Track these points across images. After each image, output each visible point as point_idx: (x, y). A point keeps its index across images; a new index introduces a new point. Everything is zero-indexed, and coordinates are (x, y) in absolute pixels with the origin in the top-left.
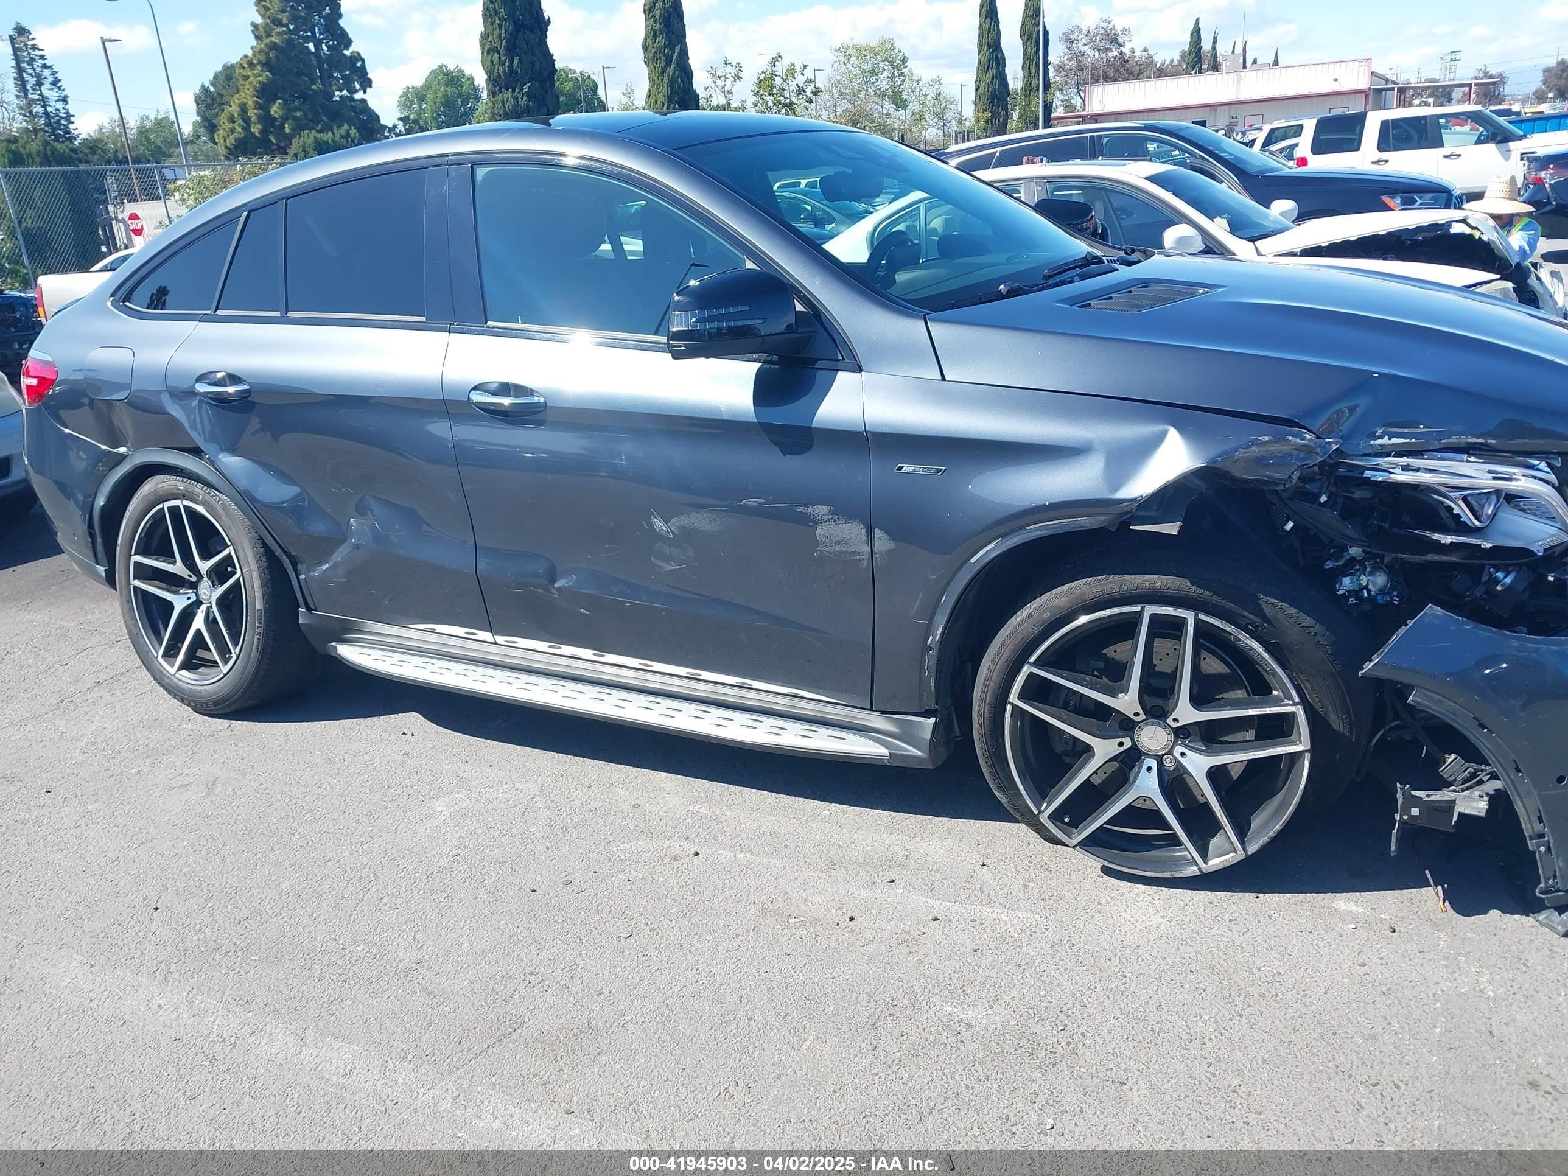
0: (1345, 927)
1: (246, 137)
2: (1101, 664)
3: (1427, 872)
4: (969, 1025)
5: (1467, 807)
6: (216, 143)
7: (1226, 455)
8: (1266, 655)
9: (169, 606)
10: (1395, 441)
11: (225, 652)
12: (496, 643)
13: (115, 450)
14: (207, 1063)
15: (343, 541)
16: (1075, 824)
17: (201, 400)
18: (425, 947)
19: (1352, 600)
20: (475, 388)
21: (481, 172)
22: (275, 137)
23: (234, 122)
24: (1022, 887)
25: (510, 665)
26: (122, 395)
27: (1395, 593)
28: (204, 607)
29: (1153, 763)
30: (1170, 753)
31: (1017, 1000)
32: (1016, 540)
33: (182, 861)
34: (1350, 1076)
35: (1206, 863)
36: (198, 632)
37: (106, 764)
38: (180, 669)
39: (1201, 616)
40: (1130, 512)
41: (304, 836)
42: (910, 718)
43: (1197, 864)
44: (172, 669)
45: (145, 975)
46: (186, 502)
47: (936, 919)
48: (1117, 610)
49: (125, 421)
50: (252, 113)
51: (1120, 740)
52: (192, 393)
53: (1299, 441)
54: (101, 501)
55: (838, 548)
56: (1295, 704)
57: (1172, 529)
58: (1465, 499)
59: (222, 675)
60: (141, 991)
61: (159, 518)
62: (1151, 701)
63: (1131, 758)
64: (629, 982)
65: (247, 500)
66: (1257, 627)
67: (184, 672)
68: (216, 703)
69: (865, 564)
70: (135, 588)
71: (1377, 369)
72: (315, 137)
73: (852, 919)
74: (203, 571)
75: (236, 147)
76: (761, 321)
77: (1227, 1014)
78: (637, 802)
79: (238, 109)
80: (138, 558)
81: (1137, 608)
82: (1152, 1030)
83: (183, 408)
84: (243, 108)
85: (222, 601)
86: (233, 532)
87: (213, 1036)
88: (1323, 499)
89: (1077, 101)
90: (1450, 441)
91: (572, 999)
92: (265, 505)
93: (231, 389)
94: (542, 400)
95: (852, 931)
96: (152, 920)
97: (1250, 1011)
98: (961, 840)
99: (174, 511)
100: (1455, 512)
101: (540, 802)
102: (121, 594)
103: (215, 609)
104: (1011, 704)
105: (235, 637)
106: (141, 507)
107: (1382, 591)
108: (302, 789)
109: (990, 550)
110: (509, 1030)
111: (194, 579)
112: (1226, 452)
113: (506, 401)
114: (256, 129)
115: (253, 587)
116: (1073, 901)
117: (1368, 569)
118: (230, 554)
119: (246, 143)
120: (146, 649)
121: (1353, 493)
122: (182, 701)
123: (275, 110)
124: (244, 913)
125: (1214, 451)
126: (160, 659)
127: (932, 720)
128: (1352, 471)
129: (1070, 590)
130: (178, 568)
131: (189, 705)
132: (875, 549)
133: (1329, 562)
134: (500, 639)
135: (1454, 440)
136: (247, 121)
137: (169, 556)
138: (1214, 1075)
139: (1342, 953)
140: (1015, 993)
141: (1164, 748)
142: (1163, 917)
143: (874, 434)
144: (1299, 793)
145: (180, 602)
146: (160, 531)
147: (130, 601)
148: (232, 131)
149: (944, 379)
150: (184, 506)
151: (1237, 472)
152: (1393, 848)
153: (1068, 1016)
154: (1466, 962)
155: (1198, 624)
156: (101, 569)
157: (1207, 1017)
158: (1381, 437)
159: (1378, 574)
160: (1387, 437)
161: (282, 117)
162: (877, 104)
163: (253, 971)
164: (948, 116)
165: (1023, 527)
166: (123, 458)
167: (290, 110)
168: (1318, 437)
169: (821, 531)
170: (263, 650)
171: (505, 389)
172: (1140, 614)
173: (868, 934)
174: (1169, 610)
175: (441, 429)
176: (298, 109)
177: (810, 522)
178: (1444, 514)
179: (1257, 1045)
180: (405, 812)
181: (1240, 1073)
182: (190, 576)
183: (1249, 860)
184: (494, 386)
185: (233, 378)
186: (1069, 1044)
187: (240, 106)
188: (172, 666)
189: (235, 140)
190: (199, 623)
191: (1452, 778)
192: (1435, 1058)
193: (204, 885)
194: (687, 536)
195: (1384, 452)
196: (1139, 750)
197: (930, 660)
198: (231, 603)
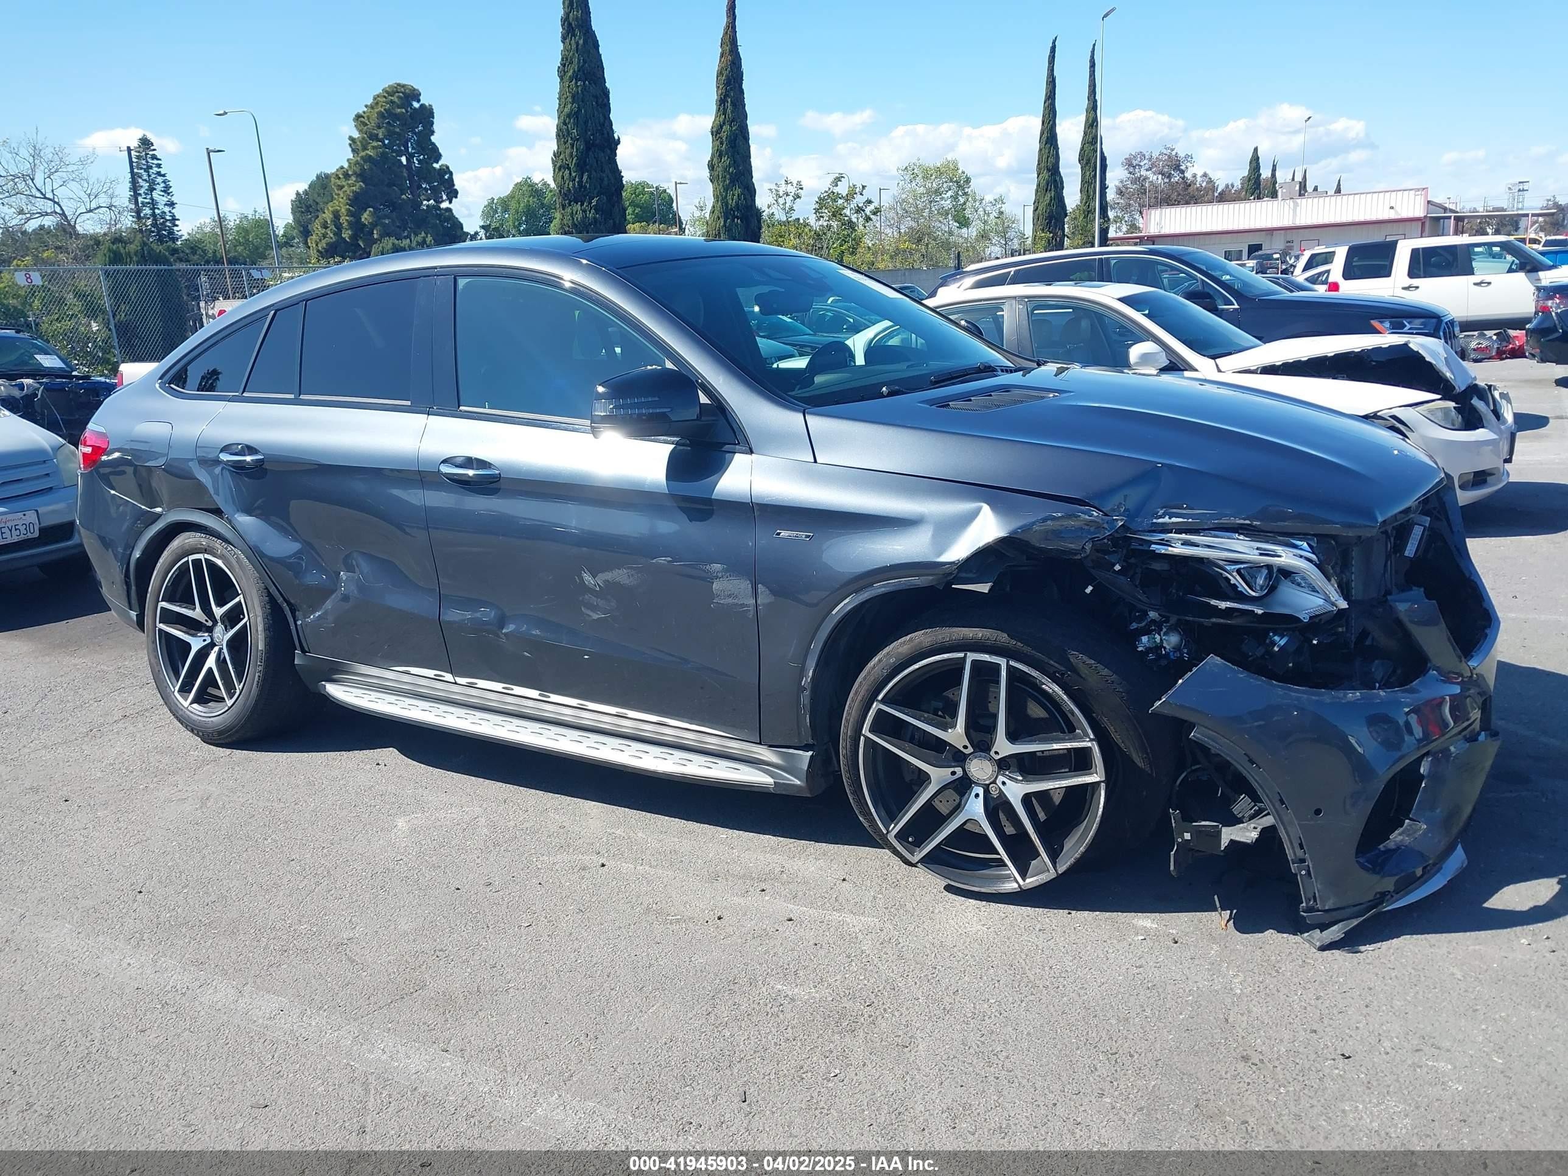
0: (1136, 939)
1: (337, 241)
2: (940, 705)
3: (1216, 897)
4: (793, 1000)
5: (1242, 837)
6: (309, 248)
7: (1026, 529)
8: (1065, 697)
9: (188, 647)
10: (1174, 520)
11: (230, 689)
12: (456, 683)
13: (152, 510)
14: (159, 1007)
15: (333, 592)
16: (919, 843)
17: (223, 469)
18: (357, 928)
19: (1151, 656)
20: (445, 461)
21: (462, 282)
22: (363, 241)
23: (326, 228)
24: (871, 898)
25: (467, 703)
26: (161, 462)
27: (1186, 651)
28: (216, 649)
29: (981, 791)
30: (994, 782)
31: (838, 982)
32: (866, 595)
33: (169, 857)
34: (1095, 1047)
35: (1024, 881)
36: (210, 670)
37: (120, 781)
38: (192, 703)
39: (1012, 663)
40: (951, 574)
41: (275, 841)
42: (791, 751)
43: (1017, 882)
44: (185, 703)
45: (122, 941)
46: (207, 556)
47: (790, 920)
48: (946, 656)
49: (161, 485)
50: (344, 220)
51: (952, 769)
52: (217, 462)
53: (1087, 517)
54: (137, 554)
55: (730, 601)
56: (1091, 740)
57: (984, 588)
58: (1238, 571)
59: (226, 708)
60: (116, 952)
61: (184, 570)
62: (977, 736)
63: (963, 785)
64: (519, 960)
65: (256, 554)
66: (1063, 675)
67: (195, 706)
68: (220, 733)
69: (751, 614)
70: (160, 630)
71: (1160, 460)
72: (393, 244)
73: (719, 918)
74: (218, 617)
75: (327, 251)
76: (669, 410)
77: (1011, 999)
78: (564, 824)
79: (331, 216)
80: (164, 604)
81: (961, 655)
82: (944, 1009)
83: (211, 474)
84: (336, 215)
85: (231, 643)
86: (244, 582)
87: (168, 988)
88: (1117, 567)
89: (1140, 223)
90: (1221, 521)
91: (469, 970)
92: (271, 559)
93: (248, 458)
94: (497, 472)
95: (718, 927)
96: (135, 901)
97: (1032, 998)
98: (832, 860)
99: (197, 563)
100: (1232, 582)
101: (482, 821)
102: (148, 636)
103: (225, 650)
104: (864, 736)
105: (240, 676)
106: (170, 559)
107: (1177, 648)
108: (282, 805)
109: (847, 604)
110: (412, 990)
111: (210, 623)
112: (1025, 526)
113: (471, 473)
114: (346, 235)
115: (257, 630)
116: (911, 910)
117: (1164, 630)
118: (240, 603)
119: (336, 248)
120: (165, 684)
121: (1151, 564)
122: (192, 731)
123: (366, 217)
124: (213, 898)
125: (1015, 524)
126: (176, 693)
127: (810, 753)
128: (1142, 545)
129: (911, 640)
130: (197, 613)
131: (198, 735)
132: (759, 602)
133: (1134, 624)
134: (460, 680)
135: (1224, 521)
136: (339, 227)
137: (189, 602)
138: (983, 1043)
139: (1126, 957)
140: (838, 977)
141: (989, 778)
142: (984, 925)
143: (757, 504)
144: (1098, 819)
145: (196, 644)
146: (185, 581)
147: (154, 642)
148: (324, 236)
149: (815, 461)
150: (206, 559)
151: (1035, 542)
152: (1172, 868)
153: (877, 995)
154: (1227, 967)
155: (1010, 668)
156: (133, 614)
157: (993, 1001)
158: (1161, 517)
159: (1171, 634)
160: (1167, 517)
161: (370, 223)
162: (940, 222)
163: (211, 941)
164: (1011, 234)
165: (871, 585)
166: (159, 516)
167: (379, 218)
168: (1106, 515)
169: (716, 586)
170: (262, 686)
171: (469, 462)
172: (964, 659)
173: (730, 930)
174: (986, 657)
175: (417, 497)
176: (387, 217)
177: (709, 579)
178: (1223, 584)
179: (1028, 1023)
180: (365, 825)
181: (1005, 1042)
182: (207, 621)
183: (1060, 877)
184: (459, 461)
185: (250, 449)
186: (870, 1016)
187: (333, 212)
188: (186, 700)
189: (327, 244)
190: (211, 662)
191: (1240, 816)
192: (1171, 1037)
193: (184, 876)
194: (611, 588)
195: (1165, 529)
196: (970, 779)
197: (805, 698)
198: (238, 645)
